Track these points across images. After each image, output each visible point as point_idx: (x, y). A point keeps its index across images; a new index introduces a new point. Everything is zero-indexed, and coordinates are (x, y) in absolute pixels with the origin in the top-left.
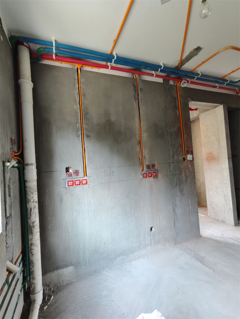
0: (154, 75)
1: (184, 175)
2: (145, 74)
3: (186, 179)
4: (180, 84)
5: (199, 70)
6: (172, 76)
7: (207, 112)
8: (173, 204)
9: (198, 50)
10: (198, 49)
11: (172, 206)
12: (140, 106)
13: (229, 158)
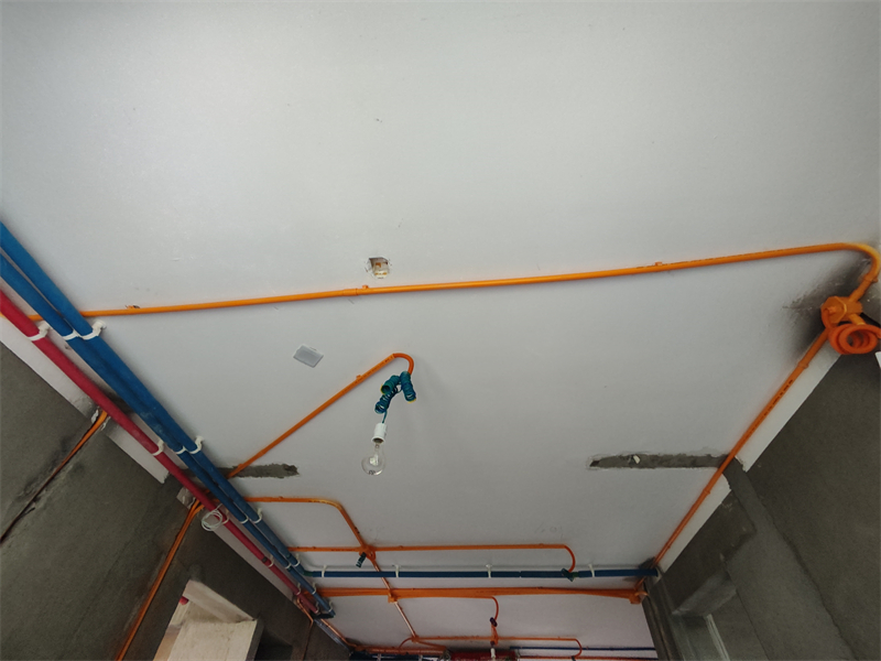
0: (157, 449)
2: (135, 432)
5: (264, 510)
9: (289, 472)
10: (291, 470)
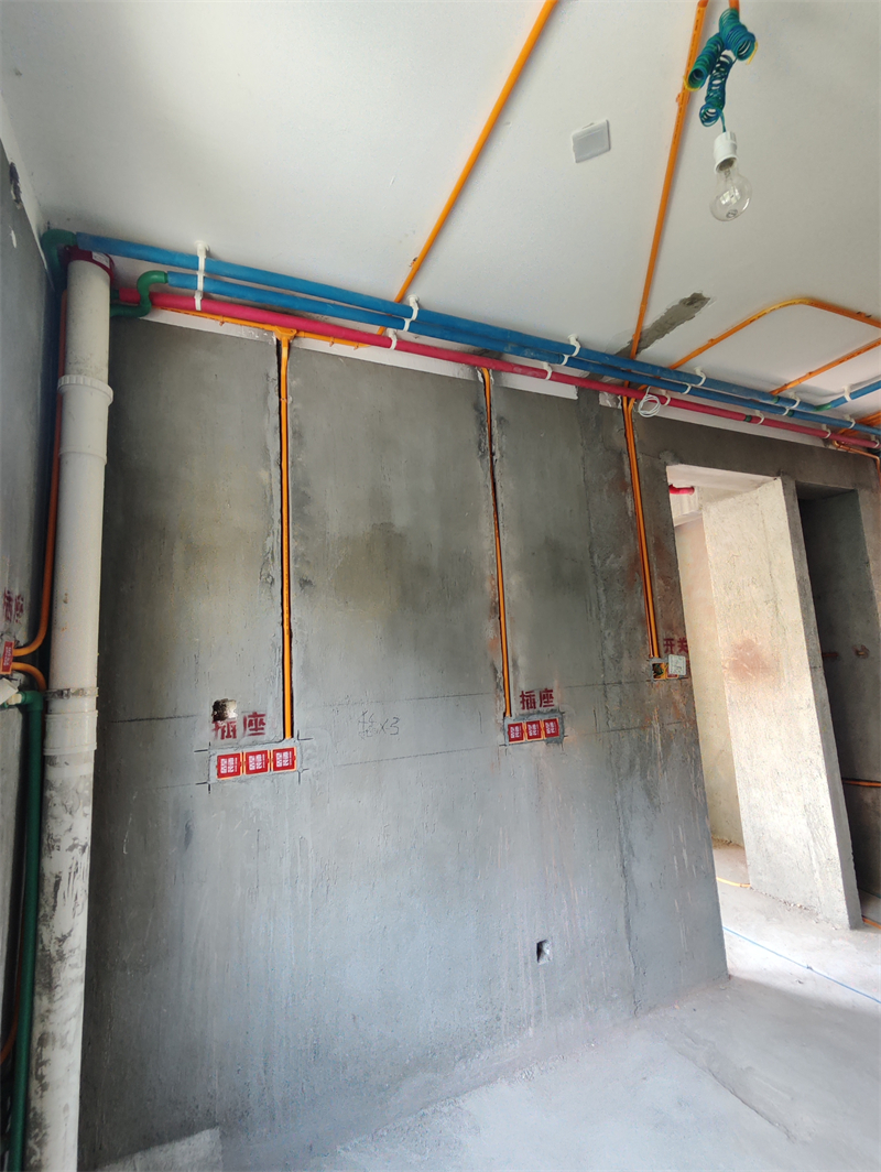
0: (546, 373)
1: (658, 732)
2: (515, 369)
3: (666, 747)
4: (636, 406)
5: (701, 366)
6: (607, 379)
7: (730, 501)
8: (621, 846)
9: (696, 305)
10: (696, 301)
11: (618, 852)
12: (497, 477)
13: (813, 668)
